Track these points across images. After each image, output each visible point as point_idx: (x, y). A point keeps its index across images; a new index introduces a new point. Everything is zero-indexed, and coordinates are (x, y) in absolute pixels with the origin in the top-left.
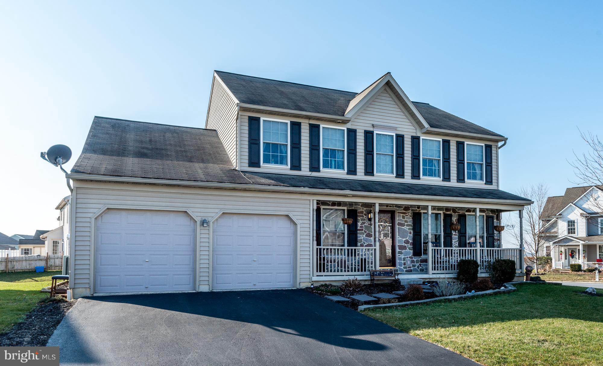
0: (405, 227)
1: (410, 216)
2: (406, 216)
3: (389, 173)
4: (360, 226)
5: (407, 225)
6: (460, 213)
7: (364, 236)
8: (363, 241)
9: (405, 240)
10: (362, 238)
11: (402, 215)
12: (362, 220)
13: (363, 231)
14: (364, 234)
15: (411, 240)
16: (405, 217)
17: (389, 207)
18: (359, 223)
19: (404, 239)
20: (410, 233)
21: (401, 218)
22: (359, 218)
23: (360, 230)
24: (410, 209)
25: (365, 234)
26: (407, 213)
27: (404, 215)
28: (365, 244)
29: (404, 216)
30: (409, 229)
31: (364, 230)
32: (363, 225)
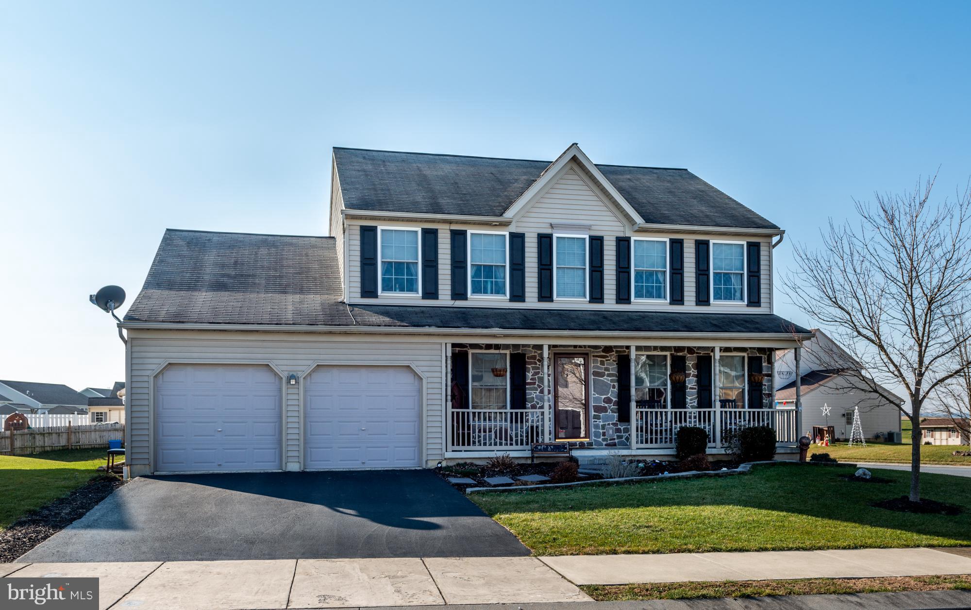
0: (605, 377)
1: (613, 360)
2: (607, 360)
3: (579, 296)
4: (531, 377)
5: (609, 375)
6: (700, 353)
7: (538, 392)
8: (535, 400)
9: (605, 398)
10: (534, 396)
11: (599, 359)
12: (533, 368)
13: (536, 386)
14: (537, 390)
15: (615, 398)
16: (605, 362)
17: (578, 349)
18: (529, 372)
19: (603, 397)
20: (614, 387)
21: (599, 365)
22: (530, 366)
23: (530, 384)
24: (614, 350)
25: (539, 390)
26: (608, 357)
27: (604, 359)
28: (538, 404)
29: (604, 361)
30: (612, 381)
31: (537, 383)
32: (536, 377)
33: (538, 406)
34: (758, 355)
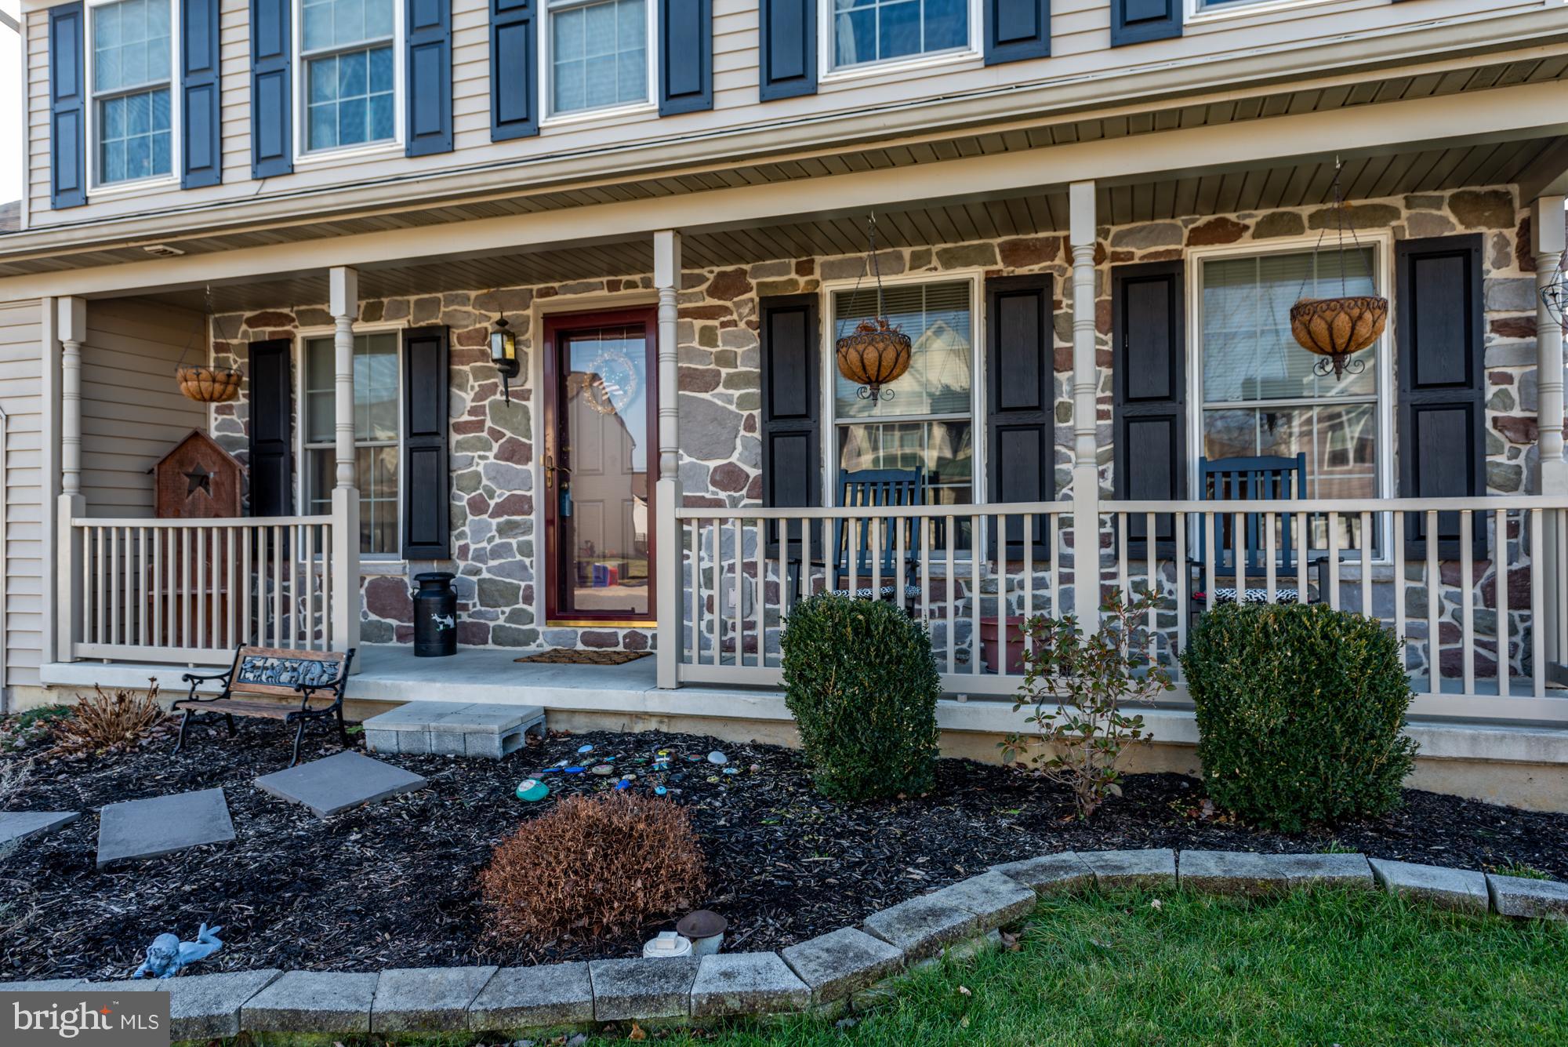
0: (720, 389)
1: (749, 323)
2: (723, 325)
3: (624, 98)
4: (469, 404)
5: (732, 382)
6: (1131, 256)
7: (491, 455)
8: (485, 482)
9: (716, 469)
10: (480, 469)
11: (698, 324)
12: (478, 374)
13: (485, 434)
14: (490, 449)
15: (755, 466)
16: (719, 332)
17: (623, 292)
18: (462, 387)
19: (712, 464)
20: (750, 427)
21: (695, 344)
22: (466, 368)
23: (461, 428)
24: (753, 282)
25: (496, 447)
26: (726, 310)
27: (716, 323)
28: (491, 497)
29: (712, 329)
30: (742, 402)
31: (489, 423)
32: (486, 402)
33: (492, 503)
34: (1460, 230)
